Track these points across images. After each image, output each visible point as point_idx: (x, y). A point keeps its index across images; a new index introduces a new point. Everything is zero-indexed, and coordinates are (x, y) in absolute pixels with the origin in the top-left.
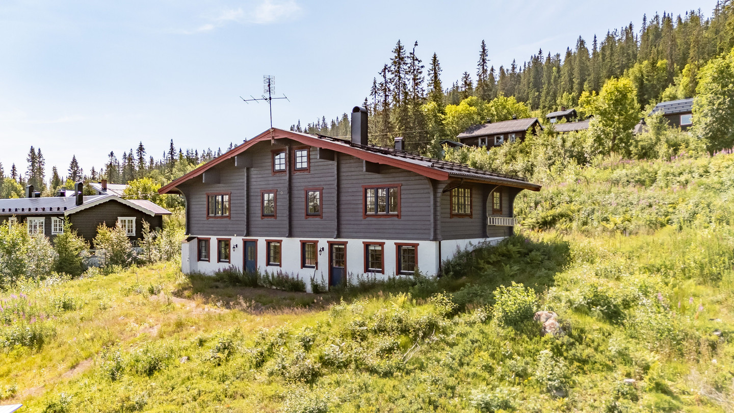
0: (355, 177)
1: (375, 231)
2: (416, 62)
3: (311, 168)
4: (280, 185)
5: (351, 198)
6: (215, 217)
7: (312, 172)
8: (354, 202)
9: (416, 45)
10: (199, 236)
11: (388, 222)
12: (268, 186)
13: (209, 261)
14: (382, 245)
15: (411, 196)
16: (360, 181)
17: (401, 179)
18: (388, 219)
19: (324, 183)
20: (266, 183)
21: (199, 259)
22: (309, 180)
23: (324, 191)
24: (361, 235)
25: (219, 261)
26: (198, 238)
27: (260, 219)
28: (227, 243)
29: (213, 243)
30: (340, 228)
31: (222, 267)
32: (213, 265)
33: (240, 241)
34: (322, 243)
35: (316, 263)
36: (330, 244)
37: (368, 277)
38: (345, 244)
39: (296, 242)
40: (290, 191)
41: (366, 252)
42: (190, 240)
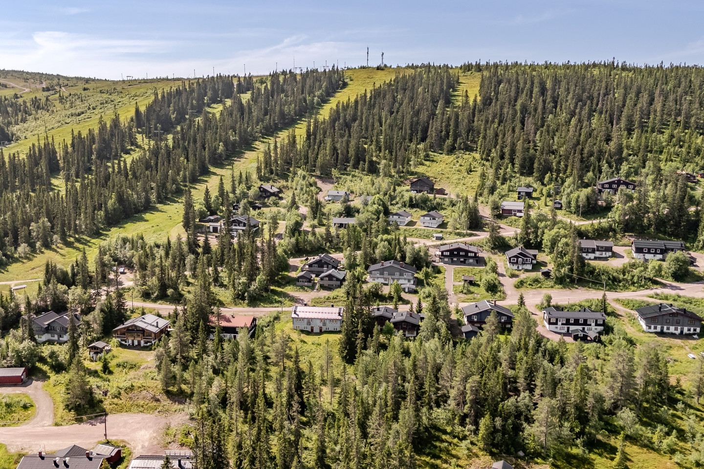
29: (652, 326)
30: (683, 325)
31: (655, 331)
32: (652, 330)
33: (660, 326)
34: (679, 327)
35: (678, 330)
36: (681, 328)
37: (688, 332)
38: (684, 328)
39: (673, 327)
40: (673, 320)
41: (688, 329)
42: (647, 326)
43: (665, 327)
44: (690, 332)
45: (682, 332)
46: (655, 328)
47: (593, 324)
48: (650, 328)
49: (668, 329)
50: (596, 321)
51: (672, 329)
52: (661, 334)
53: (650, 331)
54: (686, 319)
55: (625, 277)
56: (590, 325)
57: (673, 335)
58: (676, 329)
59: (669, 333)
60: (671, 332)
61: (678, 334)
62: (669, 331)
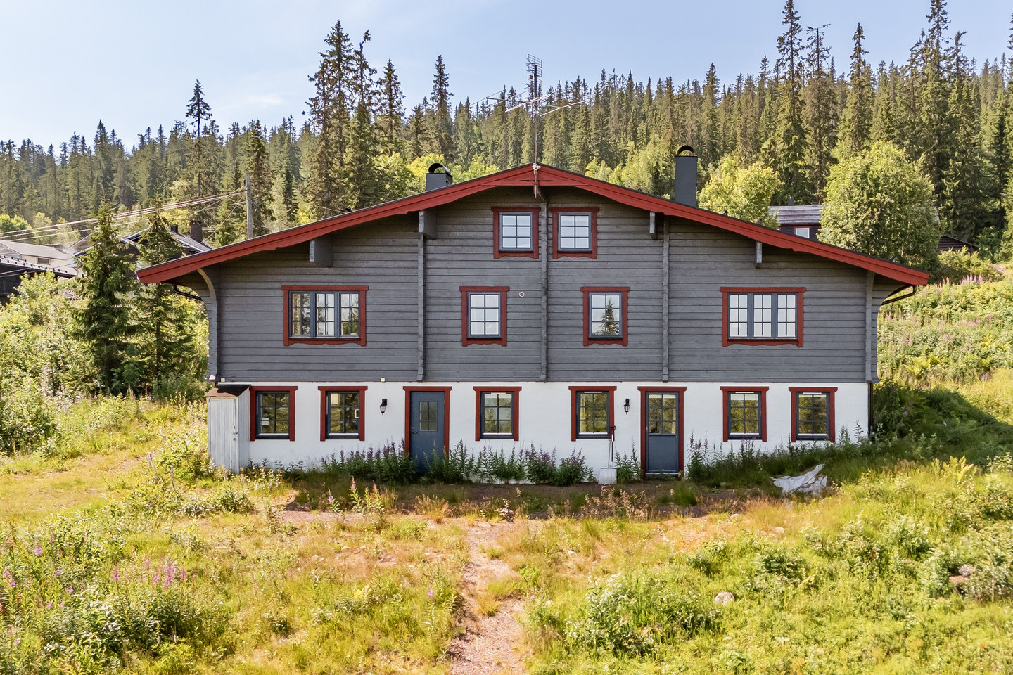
0: (705, 272)
1: (749, 367)
2: (366, 72)
3: (600, 251)
4: (514, 279)
5: (696, 309)
6: (315, 341)
7: (600, 258)
8: (704, 317)
9: (367, 37)
10: (254, 384)
11: (775, 353)
12: (483, 279)
13: (291, 437)
14: (761, 392)
15: (824, 309)
16: (716, 280)
17: (804, 279)
18: (777, 347)
19: (632, 279)
20: (477, 272)
21: (255, 436)
22: (594, 271)
23: (630, 294)
24: (720, 374)
25: (325, 436)
26: (251, 388)
27: (459, 345)
28: (354, 398)
29: (308, 398)
30: (672, 362)
32: (309, 447)
33: (395, 392)
34: (627, 392)
35: (611, 429)
36: (645, 392)
37: (735, 447)
38: (680, 392)
39: (559, 393)
40: (547, 291)
41: (727, 404)
42: (236, 391)
43: (462, 398)
44: (758, 447)
48: (271, 416)
49: (498, 416)
51: (545, 420)
53: (276, 452)
54: (706, 288)
57: (546, 488)
58: (591, 419)
59: (505, 471)
60: (531, 455)
61: (607, 476)
62: (504, 448)
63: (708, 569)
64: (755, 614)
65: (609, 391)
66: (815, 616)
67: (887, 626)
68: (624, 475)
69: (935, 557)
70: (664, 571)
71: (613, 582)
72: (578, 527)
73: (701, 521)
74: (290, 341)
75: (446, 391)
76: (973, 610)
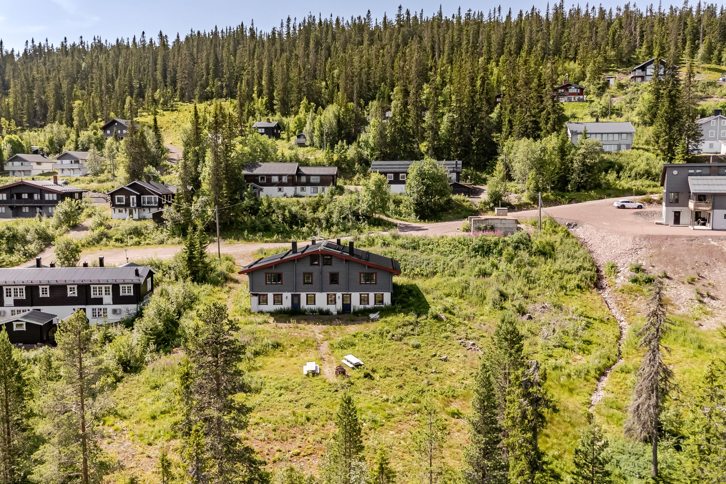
0: (356, 269)
1: (365, 289)
3: (333, 264)
5: (354, 277)
6: (271, 284)
7: (333, 266)
11: (371, 286)
12: (307, 271)
13: (268, 304)
14: (368, 295)
15: (381, 277)
16: (358, 270)
17: (377, 270)
19: (340, 270)
20: (306, 269)
21: (260, 304)
22: (332, 269)
23: (339, 274)
24: (359, 291)
25: (274, 304)
26: (259, 294)
27: (303, 284)
28: (280, 296)
29: (270, 296)
30: (349, 288)
31: (278, 307)
32: (271, 306)
33: (289, 295)
34: (339, 294)
35: (335, 303)
36: (343, 295)
37: (362, 307)
38: (350, 295)
39: (324, 295)
40: (321, 273)
41: (361, 297)
42: (256, 295)
43: (303, 296)
44: (367, 306)
45: (346, 307)
46: (278, 300)
47: (108, 299)
48: (263, 300)
49: (311, 300)
50: (116, 287)
51: (321, 301)
52: (295, 313)
53: (264, 308)
54: (356, 272)
55: (317, 215)
56: (99, 301)
57: (322, 316)
58: (331, 301)
59: (313, 311)
60: (319, 309)
61: (335, 313)
62: (312, 307)
63: (355, 336)
64: (361, 343)
65: (335, 295)
66: (370, 344)
67: (381, 345)
68: (339, 313)
69: (391, 334)
70: (347, 336)
71: (340, 338)
72: (332, 327)
73: (354, 326)
74: (266, 284)
75: (299, 295)
76: (394, 342)
